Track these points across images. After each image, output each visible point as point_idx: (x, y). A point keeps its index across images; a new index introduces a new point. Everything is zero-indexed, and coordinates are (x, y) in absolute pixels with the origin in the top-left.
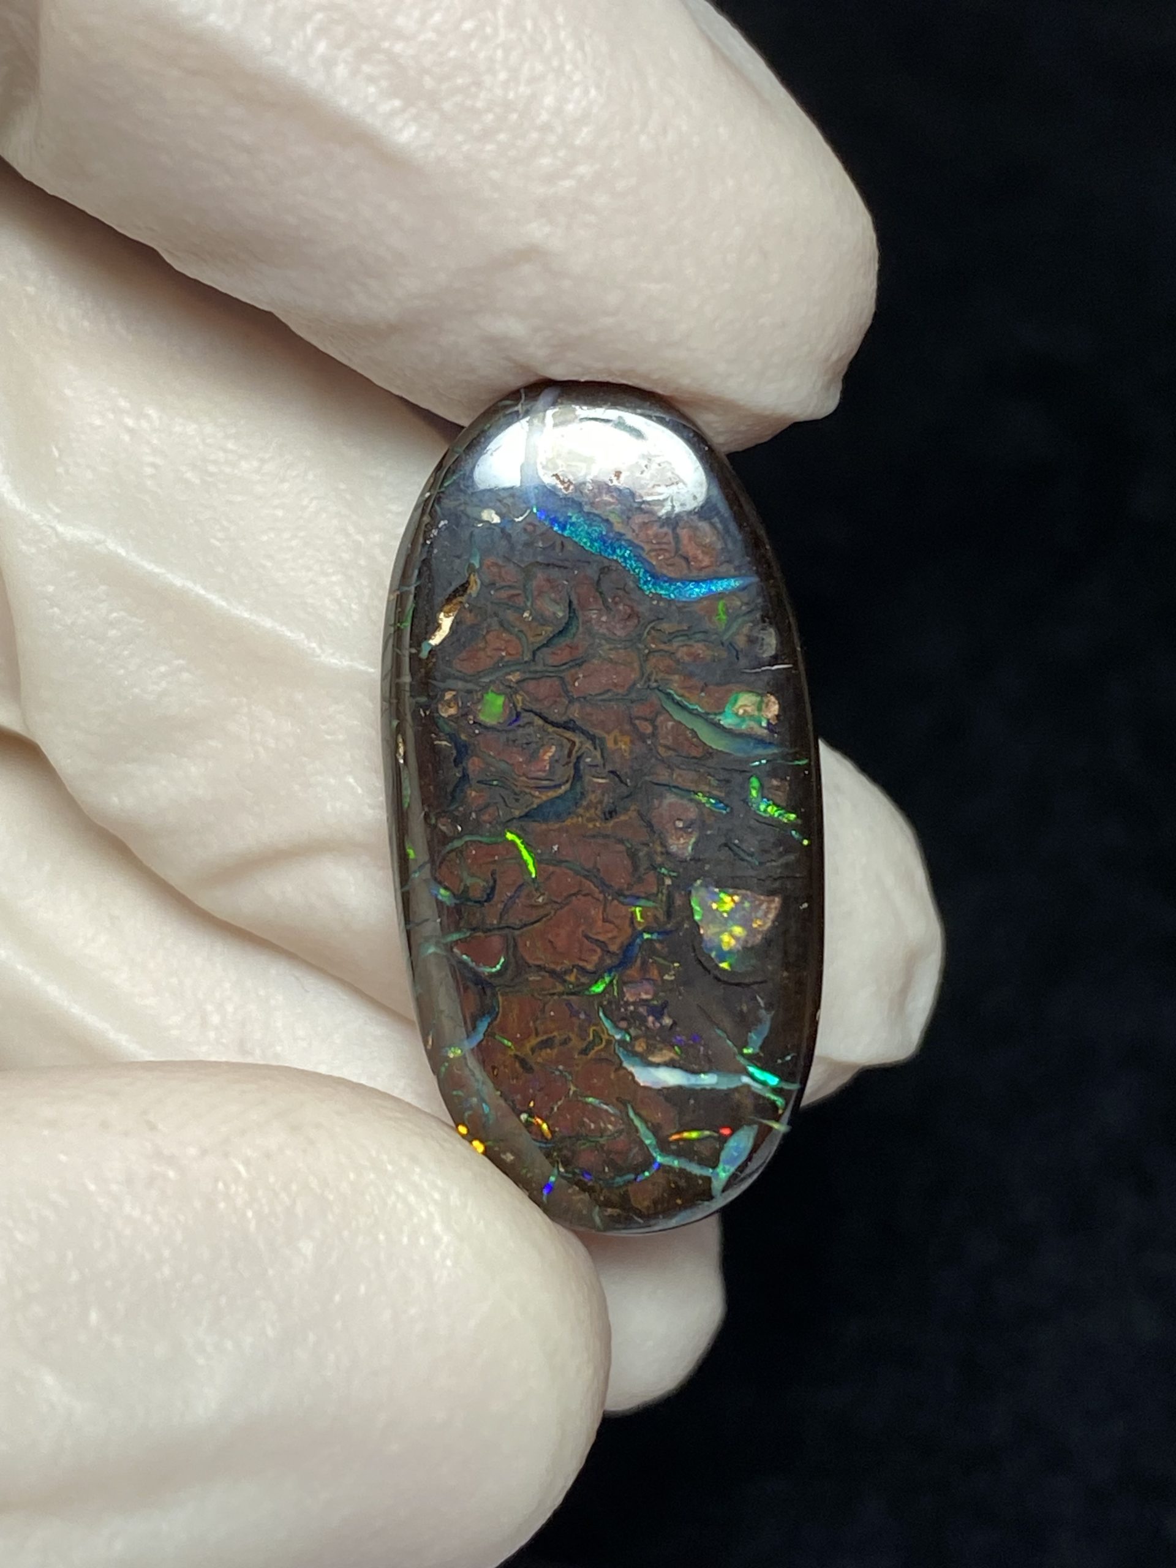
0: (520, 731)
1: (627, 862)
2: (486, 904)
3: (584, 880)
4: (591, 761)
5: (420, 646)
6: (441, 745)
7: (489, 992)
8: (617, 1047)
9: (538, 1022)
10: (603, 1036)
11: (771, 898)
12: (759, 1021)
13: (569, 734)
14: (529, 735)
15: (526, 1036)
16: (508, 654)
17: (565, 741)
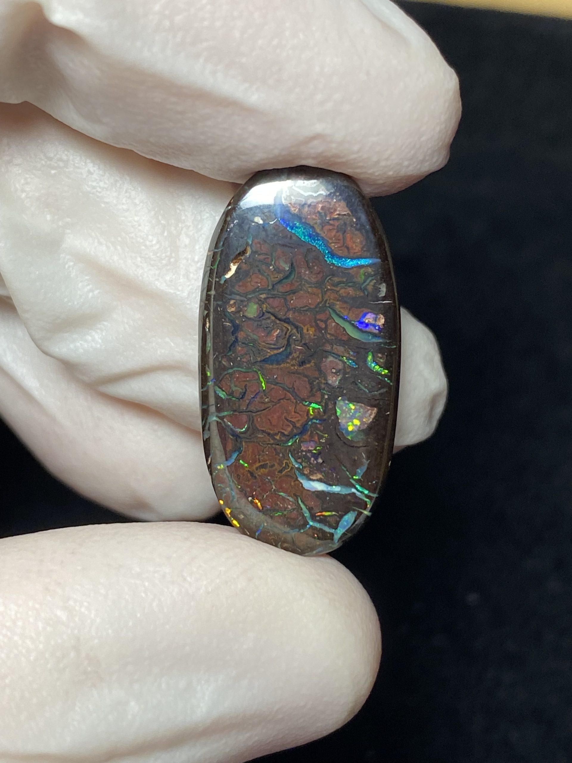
0: (264, 322)
1: (308, 386)
2: (241, 400)
3: (287, 392)
4: (296, 338)
5: (221, 277)
6: (226, 325)
7: (239, 440)
8: (296, 470)
9: (260, 456)
10: (289, 465)
11: (373, 408)
12: (362, 464)
13: (286, 325)
14: (268, 323)
15: (255, 462)
16: (261, 285)
17: (284, 328)
